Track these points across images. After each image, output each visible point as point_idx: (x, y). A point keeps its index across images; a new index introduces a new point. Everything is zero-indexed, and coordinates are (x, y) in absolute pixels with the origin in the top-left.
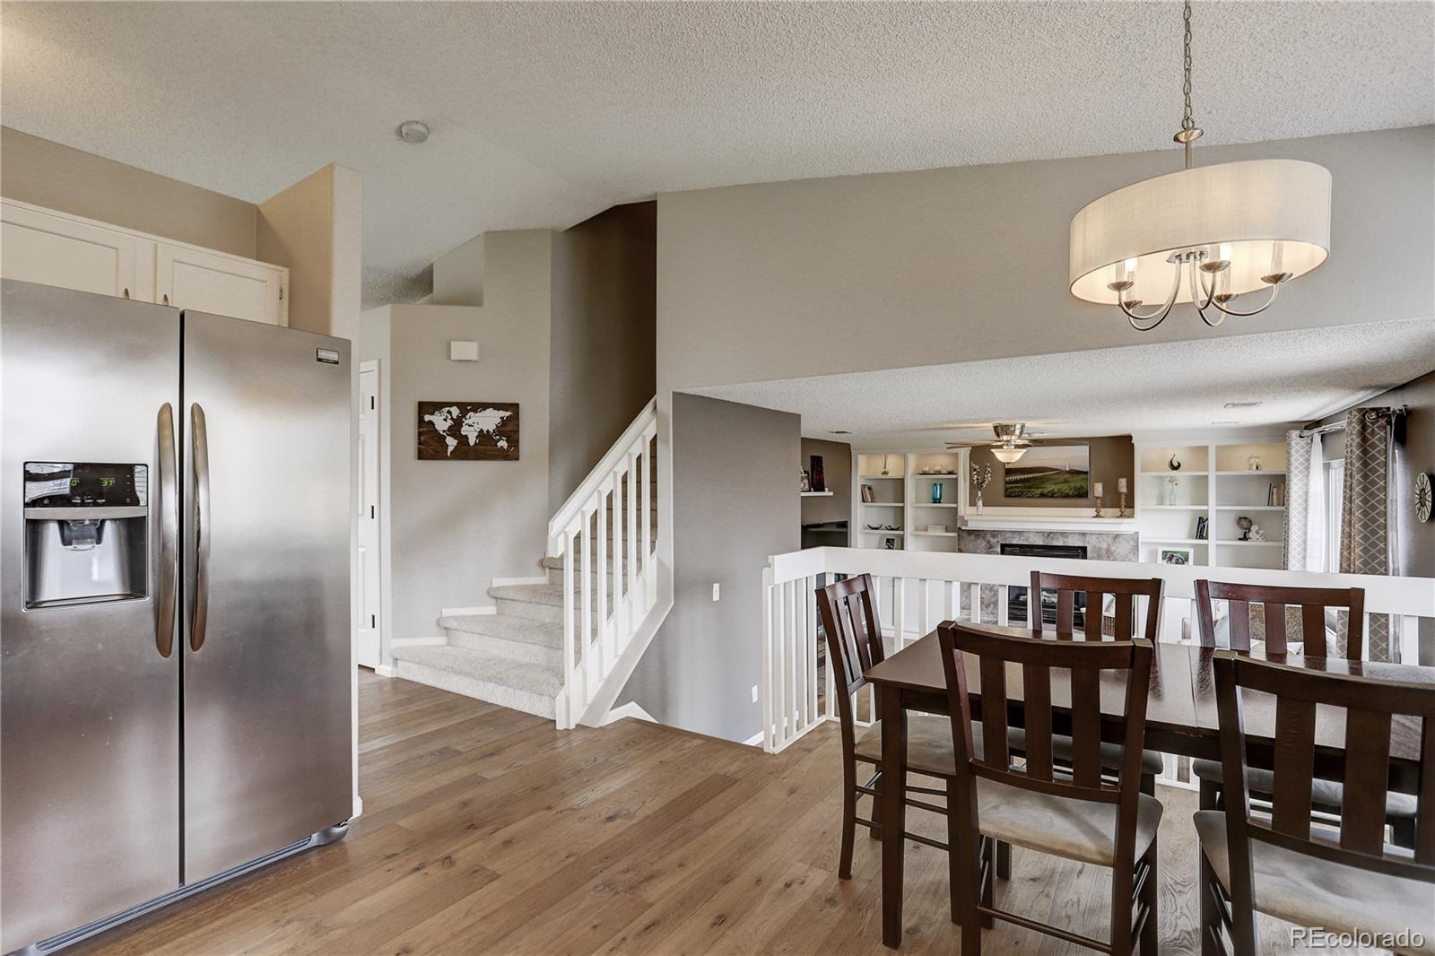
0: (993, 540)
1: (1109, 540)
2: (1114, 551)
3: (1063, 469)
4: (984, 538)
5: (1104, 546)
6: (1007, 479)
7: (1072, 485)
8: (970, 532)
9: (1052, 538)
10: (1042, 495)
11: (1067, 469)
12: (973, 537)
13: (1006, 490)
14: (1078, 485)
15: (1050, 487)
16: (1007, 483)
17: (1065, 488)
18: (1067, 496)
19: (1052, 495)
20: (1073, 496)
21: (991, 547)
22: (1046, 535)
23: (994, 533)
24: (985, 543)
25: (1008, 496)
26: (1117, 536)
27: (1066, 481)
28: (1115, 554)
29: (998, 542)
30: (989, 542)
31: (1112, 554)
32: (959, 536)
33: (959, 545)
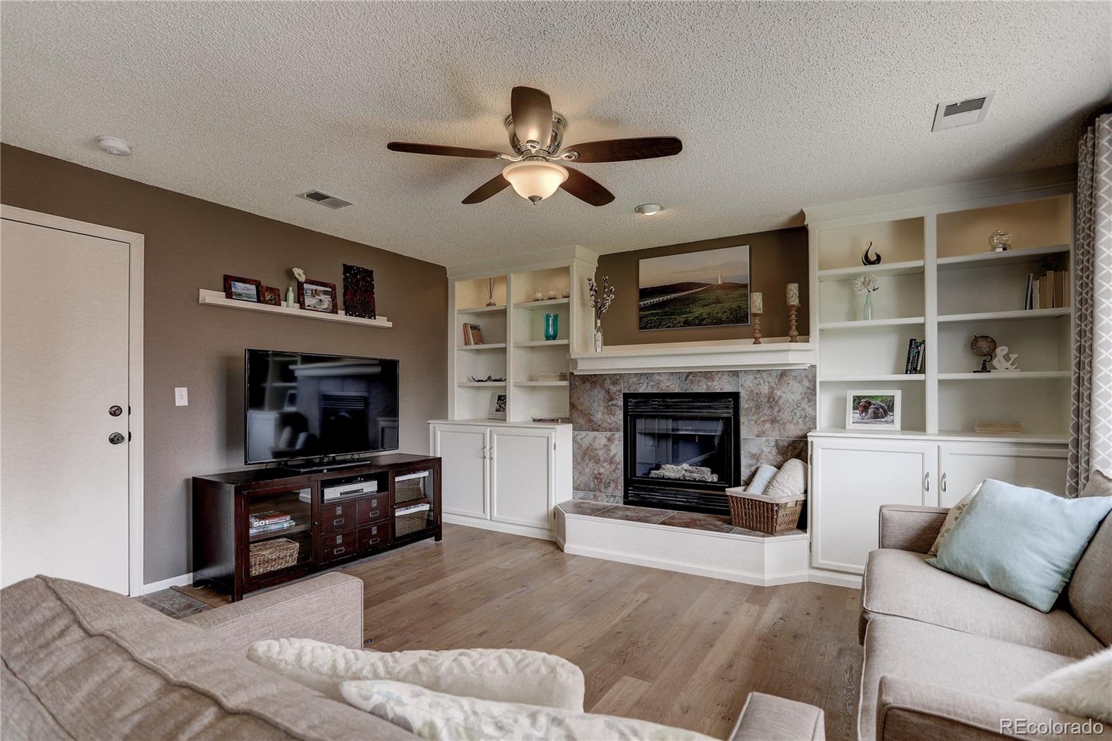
0: (613, 389)
1: (773, 380)
2: (780, 398)
3: (715, 283)
4: (602, 387)
5: (765, 389)
6: (642, 303)
7: (727, 305)
8: (586, 379)
9: (692, 382)
10: (687, 323)
11: (720, 283)
12: (588, 386)
13: (641, 318)
14: (734, 306)
15: (698, 311)
16: (641, 309)
17: (716, 310)
18: (719, 322)
19: (700, 322)
20: (729, 321)
21: (611, 399)
22: (684, 377)
23: (616, 378)
24: (603, 392)
25: (643, 327)
26: (783, 374)
27: (718, 302)
28: (781, 402)
29: (620, 391)
30: (608, 392)
31: (777, 402)
32: (570, 384)
33: (570, 398)
